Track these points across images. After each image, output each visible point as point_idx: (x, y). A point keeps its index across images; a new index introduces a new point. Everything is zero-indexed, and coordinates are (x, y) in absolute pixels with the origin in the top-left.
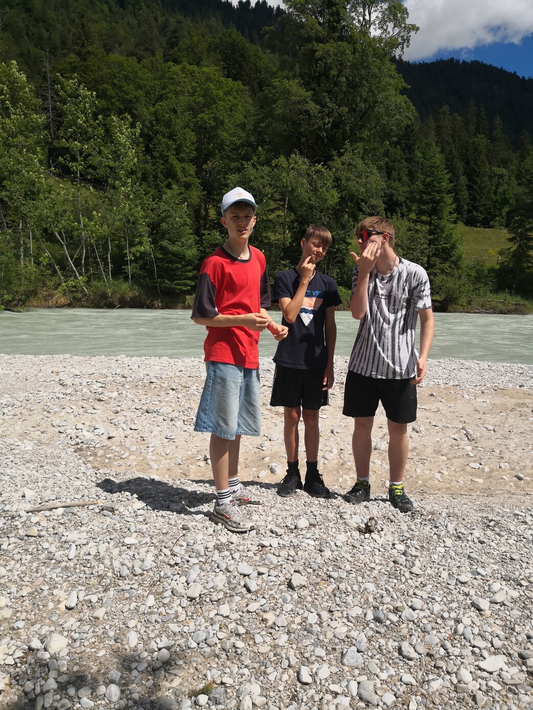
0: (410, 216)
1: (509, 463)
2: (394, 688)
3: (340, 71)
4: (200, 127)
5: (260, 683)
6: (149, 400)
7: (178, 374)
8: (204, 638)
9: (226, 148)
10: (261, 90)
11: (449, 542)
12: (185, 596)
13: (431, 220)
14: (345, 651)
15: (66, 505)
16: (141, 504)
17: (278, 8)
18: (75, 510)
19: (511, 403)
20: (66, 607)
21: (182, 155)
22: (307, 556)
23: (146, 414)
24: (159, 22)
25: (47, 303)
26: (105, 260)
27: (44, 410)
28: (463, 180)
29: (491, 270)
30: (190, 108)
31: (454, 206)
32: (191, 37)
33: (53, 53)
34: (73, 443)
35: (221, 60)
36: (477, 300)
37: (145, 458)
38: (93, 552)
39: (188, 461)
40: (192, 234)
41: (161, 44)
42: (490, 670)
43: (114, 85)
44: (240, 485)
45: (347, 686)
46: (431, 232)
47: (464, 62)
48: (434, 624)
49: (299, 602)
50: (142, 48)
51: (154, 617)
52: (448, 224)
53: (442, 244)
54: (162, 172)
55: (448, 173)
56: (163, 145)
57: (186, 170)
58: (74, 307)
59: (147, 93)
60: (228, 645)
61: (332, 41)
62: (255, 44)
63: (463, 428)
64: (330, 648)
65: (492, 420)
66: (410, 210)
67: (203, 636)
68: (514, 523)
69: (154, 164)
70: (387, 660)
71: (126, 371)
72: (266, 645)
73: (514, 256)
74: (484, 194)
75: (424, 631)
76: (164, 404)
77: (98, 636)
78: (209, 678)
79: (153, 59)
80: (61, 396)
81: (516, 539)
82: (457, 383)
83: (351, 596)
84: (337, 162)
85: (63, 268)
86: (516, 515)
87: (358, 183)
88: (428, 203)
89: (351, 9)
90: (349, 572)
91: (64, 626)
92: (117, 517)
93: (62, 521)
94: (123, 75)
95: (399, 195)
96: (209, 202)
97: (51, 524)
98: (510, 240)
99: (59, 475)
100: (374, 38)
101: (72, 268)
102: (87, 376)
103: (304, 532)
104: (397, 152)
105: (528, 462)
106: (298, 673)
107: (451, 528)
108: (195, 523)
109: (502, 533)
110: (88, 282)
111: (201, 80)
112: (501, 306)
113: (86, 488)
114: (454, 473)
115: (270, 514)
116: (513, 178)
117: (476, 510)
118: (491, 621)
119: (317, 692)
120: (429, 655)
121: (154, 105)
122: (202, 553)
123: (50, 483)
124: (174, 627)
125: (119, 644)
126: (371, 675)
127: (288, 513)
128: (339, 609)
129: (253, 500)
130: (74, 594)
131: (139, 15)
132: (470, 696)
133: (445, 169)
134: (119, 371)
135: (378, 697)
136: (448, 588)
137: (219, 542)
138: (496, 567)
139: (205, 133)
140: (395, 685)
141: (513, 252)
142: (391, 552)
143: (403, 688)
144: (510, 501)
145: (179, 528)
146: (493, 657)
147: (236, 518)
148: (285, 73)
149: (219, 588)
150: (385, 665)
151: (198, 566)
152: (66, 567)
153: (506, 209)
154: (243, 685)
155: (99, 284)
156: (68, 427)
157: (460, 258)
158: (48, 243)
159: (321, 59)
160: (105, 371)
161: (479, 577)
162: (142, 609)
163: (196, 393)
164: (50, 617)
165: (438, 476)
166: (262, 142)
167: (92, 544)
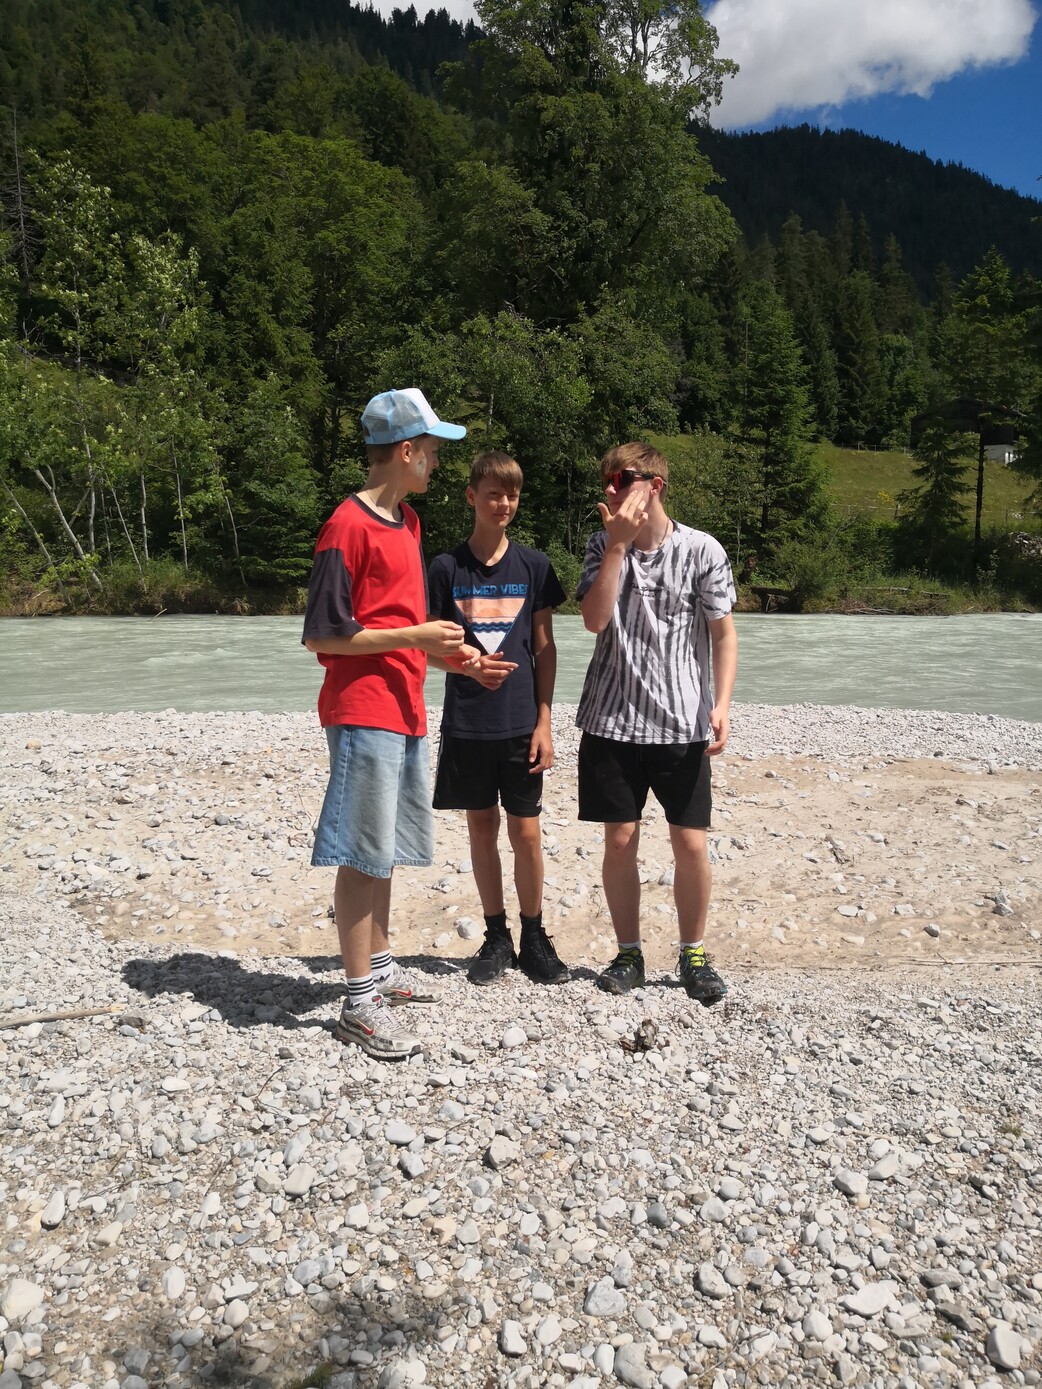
0: (730, 429)
1: (913, 904)
2: (685, 1356)
3: (591, 149)
4: (322, 256)
5: (425, 1358)
6: (220, 799)
7: (279, 745)
8: (317, 1273)
9: (372, 298)
10: (439, 186)
11: (794, 1064)
12: (283, 1194)
13: (769, 436)
14: (591, 1285)
15: (48, 1016)
16: (198, 1009)
17: (471, 24)
18: (65, 1026)
19: (918, 786)
20: (44, 1225)
21: (284, 312)
22: (522, 1102)
23: (215, 827)
24: (238, 50)
25: (20, 607)
26: (134, 519)
27: (10, 824)
28: (830, 358)
29: (883, 531)
30: (301, 221)
31: (812, 409)
32: (301, 79)
33: (26, 111)
34: (68, 888)
35: (360, 125)
36: (857, 589)
37: (210, 916)
38: (100, 1110)
39: (297, 920)
40: (307, 467)
41: (241, 93)
42: (867, 1312)
43: (149, 174)
44: (394, 966)
45: (594, 1357)
46: (767, 460)
47: (827, 131)
48: (762, 1227)
49: (505, 1194)
50: (203, 101)
51: (219, 1237)
52: (800, 444)
53: (791, 482)
54: (246, 346)
55: (800, 345)
56: (247, 293)
57: (294, 342)
58: (74, 614)
59: (216, 190)
60: (364, 1285)
61: (572, 90)
62: (426, 94)
63: (828, 839)
64: (561, 1282)
65: (881, 821)
66: (728, 417)
67: (314, 1270)
68: (919, 1021)
69: (229, 330)
70: (673, 1300)
71: (175, 742)
72: (439, 1282)
73: (925, 504)
74: (868, 385)
75: (744, 1241)
76: (250, 805)
77: (105, 1280)
78: (326, 1353)
79: (226, 122)
80: (45, 794)
81: (920, 1052)
82: (817, 750)
83: (605, 1177)
84: (587, 326)
85: (51, 537)
86: (922, 1006)
87: (625, 365)
88: (762, 404)
89: (608, 29)
90: (601, 1130)
91: (37, 1263)
92: (149, 1038)
93: (38, 1050)
94: (166, 153)
95: (709, 387)
96: (341, 403)
97: (16, 1057)
98: (918, 473)
99: (34, 955)
100: (653, 87)
101: (69, 537)
102: (96, 753)
103: (517, 1054)
104: (703, 305)
105: (948, 901)
106: (500, 1335)
107: (799, 1035)
108: (303, 1045)
109: (895, 1042)
110: (102, 565)
111: (320, 165)
112: (902, 600)
113: (88, 980)
114: (809, 926)
115: (453, 1021)
116: (923, 354)
117: (847, 998)
118: (871, 1214)
119: (537, 1372)
120: (752, 1287)
121: (230, 214)
122: (317, 1104)
123: (17, 972)
124: (258, 1255)
125: (148, 1295)
126: (640, 1331)
127: (487, 1015)
128: (581, 1202)
129: (419, 994)
130: (59, 1196)
131: (198, 36)
132: (829, 1364)
133: (794, 338)
134: (160, 742)
135: (652, 1374)
136: (790, 1154)
137: (350, 1081)
138: (881, 1109)
139: (331, 269)
140: (686, 1349)
141: (925, 496)
142: (684, 1086)
143: (702, 1355)
144: (914, 978)
145: (273, 1054)
146: (873, 1285)
147: (384, 1032)
148: (485, 151)
149: (348, 1173)
150: (669, 1310)
151: (307, 1131)
152: (44, 1142)
153: (911, 413)
154: (391, 1365)
155: (126, 567)
156: (58, 858)
157: (823, 509)
158: (21, 489)
159: (550, 126)
160: (133, 743)
161: (848, 1130)
162: (196, 1220)
163: (315, 783)
164: (12, 1245)
165: (779, 933)
166: (442, 286)
167: (97, 1093)
